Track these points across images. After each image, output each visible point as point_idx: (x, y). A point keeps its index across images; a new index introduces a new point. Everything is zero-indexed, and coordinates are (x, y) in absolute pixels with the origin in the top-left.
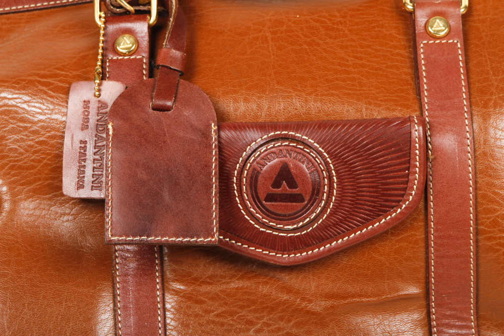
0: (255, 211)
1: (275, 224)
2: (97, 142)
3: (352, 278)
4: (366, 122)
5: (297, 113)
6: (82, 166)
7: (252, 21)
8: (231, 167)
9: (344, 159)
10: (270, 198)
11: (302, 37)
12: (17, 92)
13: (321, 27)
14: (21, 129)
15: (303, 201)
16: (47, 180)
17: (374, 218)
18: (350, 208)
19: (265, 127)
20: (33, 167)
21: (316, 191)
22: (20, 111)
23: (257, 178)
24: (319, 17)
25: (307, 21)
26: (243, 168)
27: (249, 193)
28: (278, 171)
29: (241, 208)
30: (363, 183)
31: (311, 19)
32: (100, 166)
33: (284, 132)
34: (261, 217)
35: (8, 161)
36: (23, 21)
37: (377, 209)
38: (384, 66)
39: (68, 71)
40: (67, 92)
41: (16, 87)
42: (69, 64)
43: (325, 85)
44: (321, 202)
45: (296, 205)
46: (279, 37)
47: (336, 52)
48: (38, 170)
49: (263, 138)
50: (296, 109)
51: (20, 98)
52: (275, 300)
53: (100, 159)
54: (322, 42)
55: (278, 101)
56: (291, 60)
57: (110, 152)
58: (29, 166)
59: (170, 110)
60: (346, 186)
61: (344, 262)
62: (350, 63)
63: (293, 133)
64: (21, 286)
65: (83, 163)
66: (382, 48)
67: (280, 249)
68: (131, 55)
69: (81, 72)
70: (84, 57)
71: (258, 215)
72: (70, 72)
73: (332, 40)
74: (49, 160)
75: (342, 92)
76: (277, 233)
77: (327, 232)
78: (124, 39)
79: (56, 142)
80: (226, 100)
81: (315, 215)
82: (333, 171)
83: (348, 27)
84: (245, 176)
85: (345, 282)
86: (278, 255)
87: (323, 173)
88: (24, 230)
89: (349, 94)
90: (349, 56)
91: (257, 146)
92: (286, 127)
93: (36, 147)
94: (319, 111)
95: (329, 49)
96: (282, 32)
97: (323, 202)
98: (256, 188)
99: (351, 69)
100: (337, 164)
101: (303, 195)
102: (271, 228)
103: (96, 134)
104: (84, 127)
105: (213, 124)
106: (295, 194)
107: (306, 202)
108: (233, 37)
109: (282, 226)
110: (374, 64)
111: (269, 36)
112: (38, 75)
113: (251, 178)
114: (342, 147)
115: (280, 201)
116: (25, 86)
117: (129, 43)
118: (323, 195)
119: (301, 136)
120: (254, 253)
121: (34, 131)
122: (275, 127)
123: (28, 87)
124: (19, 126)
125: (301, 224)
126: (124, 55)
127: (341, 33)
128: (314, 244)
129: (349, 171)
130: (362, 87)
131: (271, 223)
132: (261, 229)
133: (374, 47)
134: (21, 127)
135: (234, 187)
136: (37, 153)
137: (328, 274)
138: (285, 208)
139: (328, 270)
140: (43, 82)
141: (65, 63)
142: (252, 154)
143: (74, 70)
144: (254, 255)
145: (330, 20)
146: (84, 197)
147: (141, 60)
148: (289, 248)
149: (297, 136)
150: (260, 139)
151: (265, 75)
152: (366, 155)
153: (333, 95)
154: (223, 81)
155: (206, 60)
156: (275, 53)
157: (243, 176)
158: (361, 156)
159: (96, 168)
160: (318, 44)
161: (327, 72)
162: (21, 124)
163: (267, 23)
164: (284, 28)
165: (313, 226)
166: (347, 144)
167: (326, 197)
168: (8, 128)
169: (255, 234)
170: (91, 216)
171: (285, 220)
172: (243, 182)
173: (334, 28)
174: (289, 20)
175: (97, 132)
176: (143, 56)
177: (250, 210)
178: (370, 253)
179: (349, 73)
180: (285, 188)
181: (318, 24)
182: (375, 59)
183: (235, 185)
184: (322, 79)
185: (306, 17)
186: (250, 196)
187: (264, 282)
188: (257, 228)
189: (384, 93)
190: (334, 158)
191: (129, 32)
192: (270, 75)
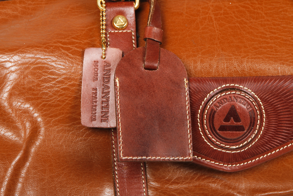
0: (211, 137)
1: (224, 145)
2: (104, 89)
3: (270, 179)
4: (285, 78)
5: (236, 70)
6: (94, 106)
7: (200, 6)
8: (196, 107)
9: (270, 102)
10: (222, 128)
11: (235, 18)
12: (47, 54)
13: (246, 11)
14: (51, 80)
15: (243, 130)
16: (68, 114)
17: (288, 141)
18: (273, 134)
19: (219, 81)
20: (58, 105)
21: (253, 123)
22: (50, 67)
23: (214, 115)
24: (244, 4)
25: (237, 7)
26: (204, 108)
27: (208, 125)
28: (228, 110)
29: (202, 134)
30: (282, 118)
31: (239, 5)
32: (106, 106)
33: (231, 85)
34: (215, 141)
35: (41, 101)
36: (43, 2)
37: (291, 135)
38: (290, 38)
39: (81, 40)
40: (82, 55)
41: (47, 51)
42: (81, 35)
43: (253, 52)
44: (255, 130)
45: (239, 133)
46: (220, 17)
47: (258, 28)
48: (62, 107)
49: (218, 88)
50: (235, 68)
51: (50, 59)
52: (221, 194)
53: (107, 101)
54: (248, 21)
55: (223, 62)
56: (229, 34)
57: (118, 98)
58: (56, 105)
59: (156, 70)
60: (271, 120)
61: (265, 168)
62: (268, 36)
63: (238, 85)
64: (54, 187)
65: (95, 103)
66: (287, 26)
67: (226, 161)
68: (124, 30)
69: (89, 41)
70: (90, 30)
71: (213, 139)
72: (83, 41)
73: (254, 20)
74: (70, 100)
75: (264, 56)
76: (225, 151)
77: (257, 150)
78: (118, 18)
79: (75, 89)
80: (189, 61)
81: (251, 140)
82: (263, 111)
83: (264, 11)
84: (206, 113)
85: (265, 181)
86: (224, 165)
87: (257, 112)
88: (53, 148)
89: (269, 58)
90: (267, 31)
91: (214, 94)
92: (233, 81)
93: (61, 92)
94: (251, 69)
95: (253, 26)
96: (221, 14)
97: (257, 131)
98: (213, 121)
99: (269, 40)
100: (266, 105)
101: (244, 126)
102: (222, 148)
103: (104, 84)
104: (95, 79)
105: (185, 79)
106: (238, 126)
107: (246, 131)
108: (189, 17)
109: (229, 146)
110: (283, 37)
111: (213, 17)
112: (61, 42)
113: (210, 115)
114: (269, 94)
115: (229, 131)
116: (53, 50)
117: (122, 21)
118: (257, 126)
119: (243, 87)
120: (209, 164)
121: (60, 81)
122: (225, 81)
123: (55, 51)
124: (49, 78)
125: (241, 145)
126: (119, 29)
127: (260, 15)
128: (248, 158)
129: (274, 110)
130: (277, 53)
131: (222, 145)
132: (215, 148)
133: (282, 26)
134: (51, 78)
135: (198, 121)
136: (61, 96)
137: (254, 176)
138: (232, 135)
139: (254, 173)
140: (65, 47)
141: (78, 34)
142: (211, 99)
143: (85, 39)
144: (209, 165)
145: (252, 6)
146: (96, 126)
147: (131, 33)
148: (232, 161)
149: (240, 87)
150: (216, 89)
151: (213, 44)
152: (285, 100)
153: (259, 58)
154: (186, 48)
155: (173, 33)
156: (218, 29)
157: (204, 114)
158: (282, 100)
159: (104, 107)
160: (246, 23)
161: (253, 42)
162: (51, 76)
163: (211, 7)
164: (222, 12)
165: (249, 146)
166: (273, 93)
167: (259, 127)
168: (41, 79)
169: (210, 151)
170: (97, 138)
171: (231, 143)
172: (204, 118)
173: (255, 12)
174: (225, 6)
175: (104, 83)
176: (132, 31)
177: (208, 136)
178: (282, 162)
179: (268, 43)
180: (232, 122)
181: (244, 9)
182: (284, 34)
183: (198, 119)
184: (251, 47)
185: (236, 4)
186: (209, 127)
187: (213, 182)
188: (212, 147)
189: (292, 57)
190: (264, 102)
191: (122, 13)
192: (217, 44)
